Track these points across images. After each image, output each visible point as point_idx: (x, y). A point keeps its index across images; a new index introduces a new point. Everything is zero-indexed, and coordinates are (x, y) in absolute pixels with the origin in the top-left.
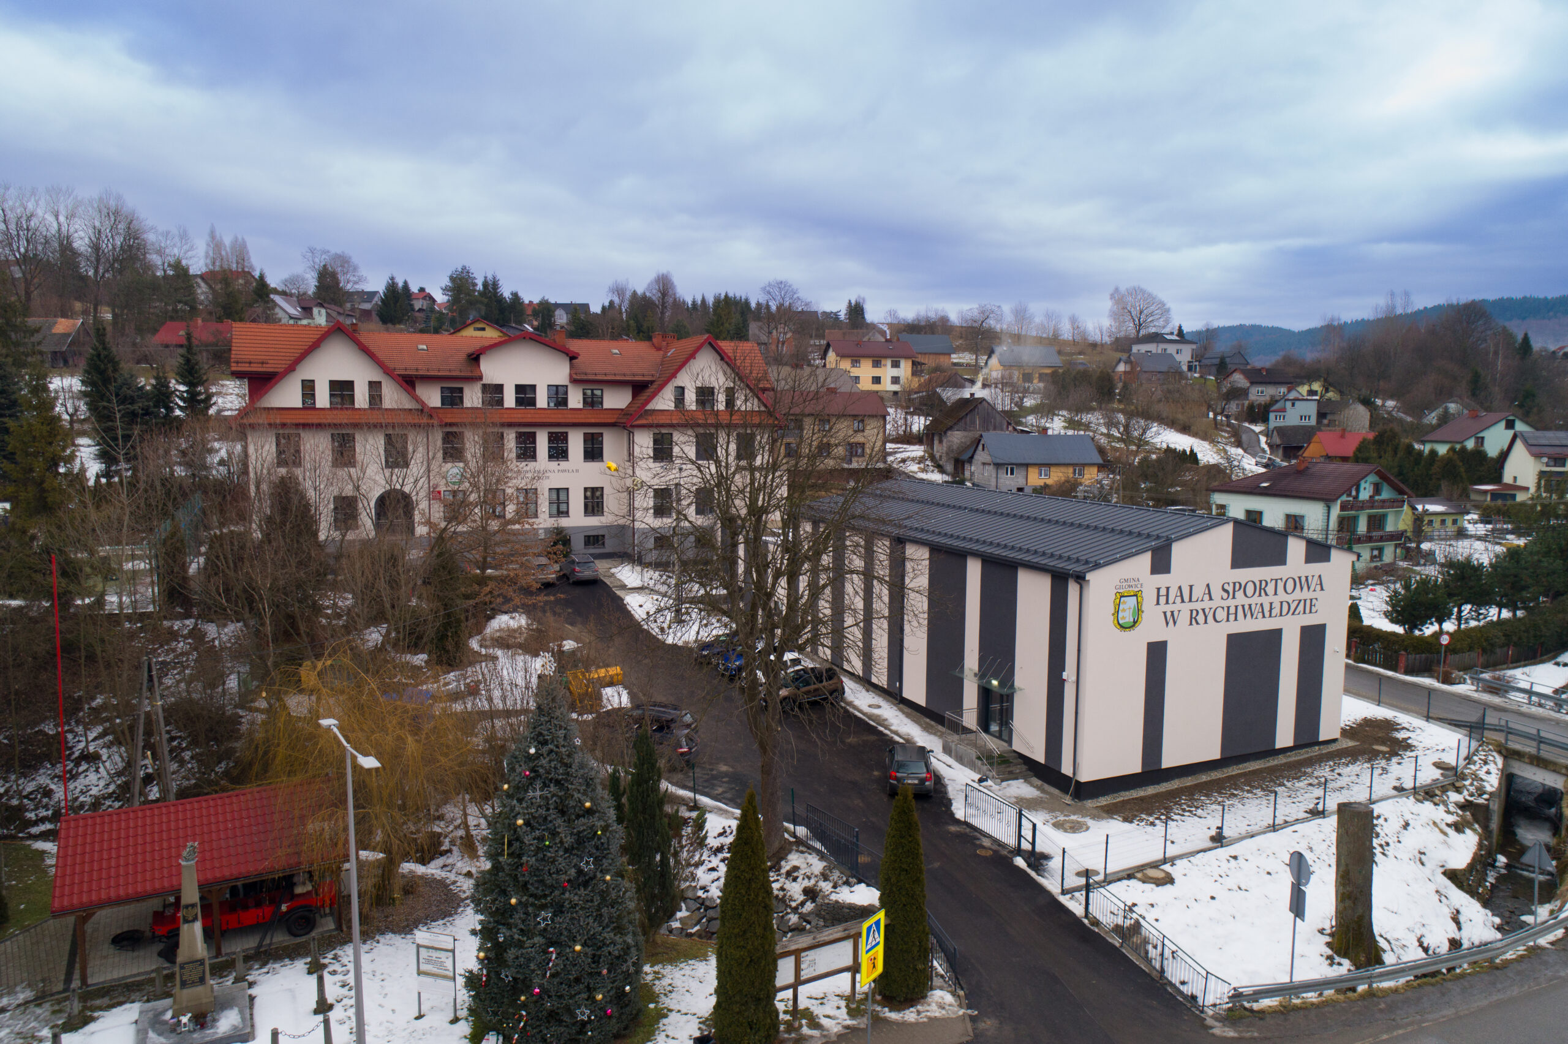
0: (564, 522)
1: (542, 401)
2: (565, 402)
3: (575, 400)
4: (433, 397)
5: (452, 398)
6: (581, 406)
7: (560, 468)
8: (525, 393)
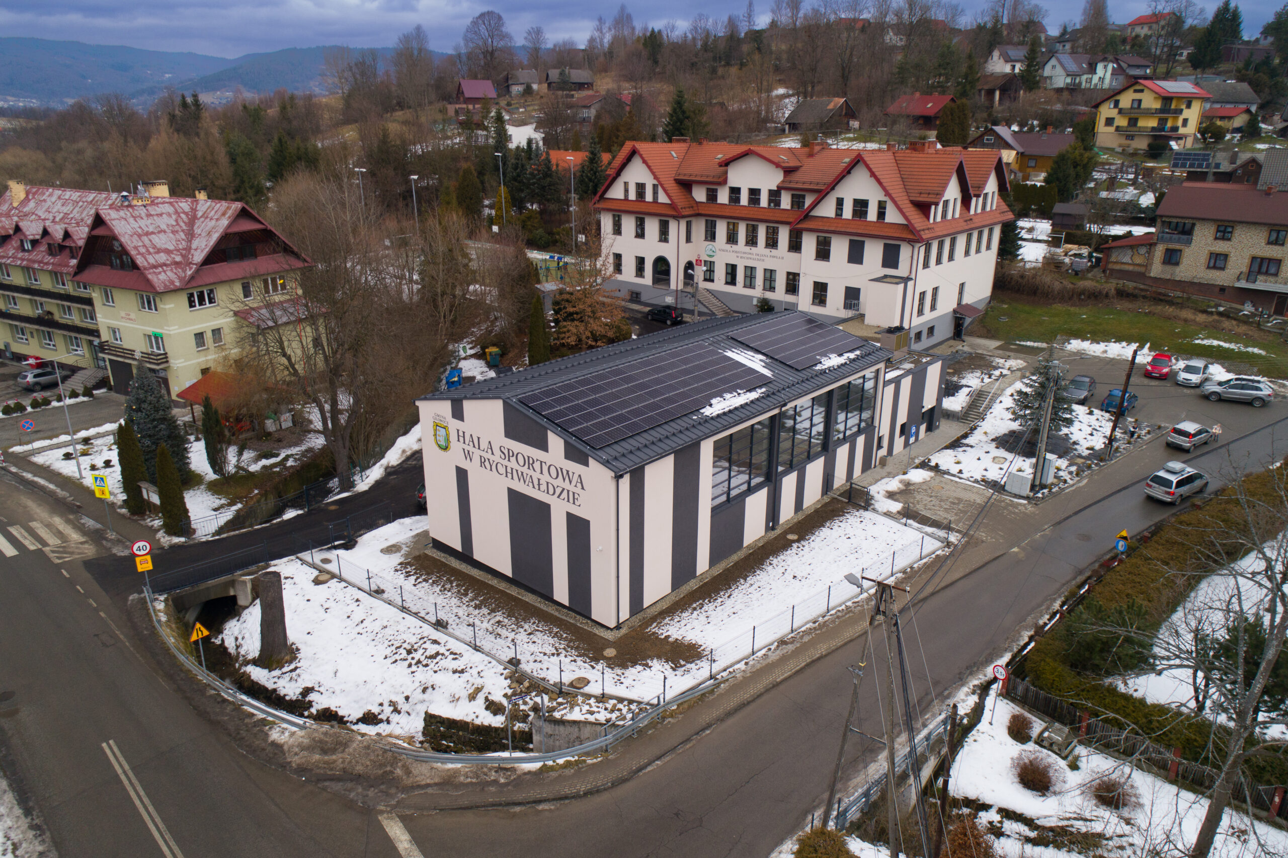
0: (769, 295)
1: (764, 202)
2: (778, 204)
3: (786, 202)
4: (700, 195)
5: (712, 196)
6: (789, 207)
7: (772, 254)
8: (754, 193)
